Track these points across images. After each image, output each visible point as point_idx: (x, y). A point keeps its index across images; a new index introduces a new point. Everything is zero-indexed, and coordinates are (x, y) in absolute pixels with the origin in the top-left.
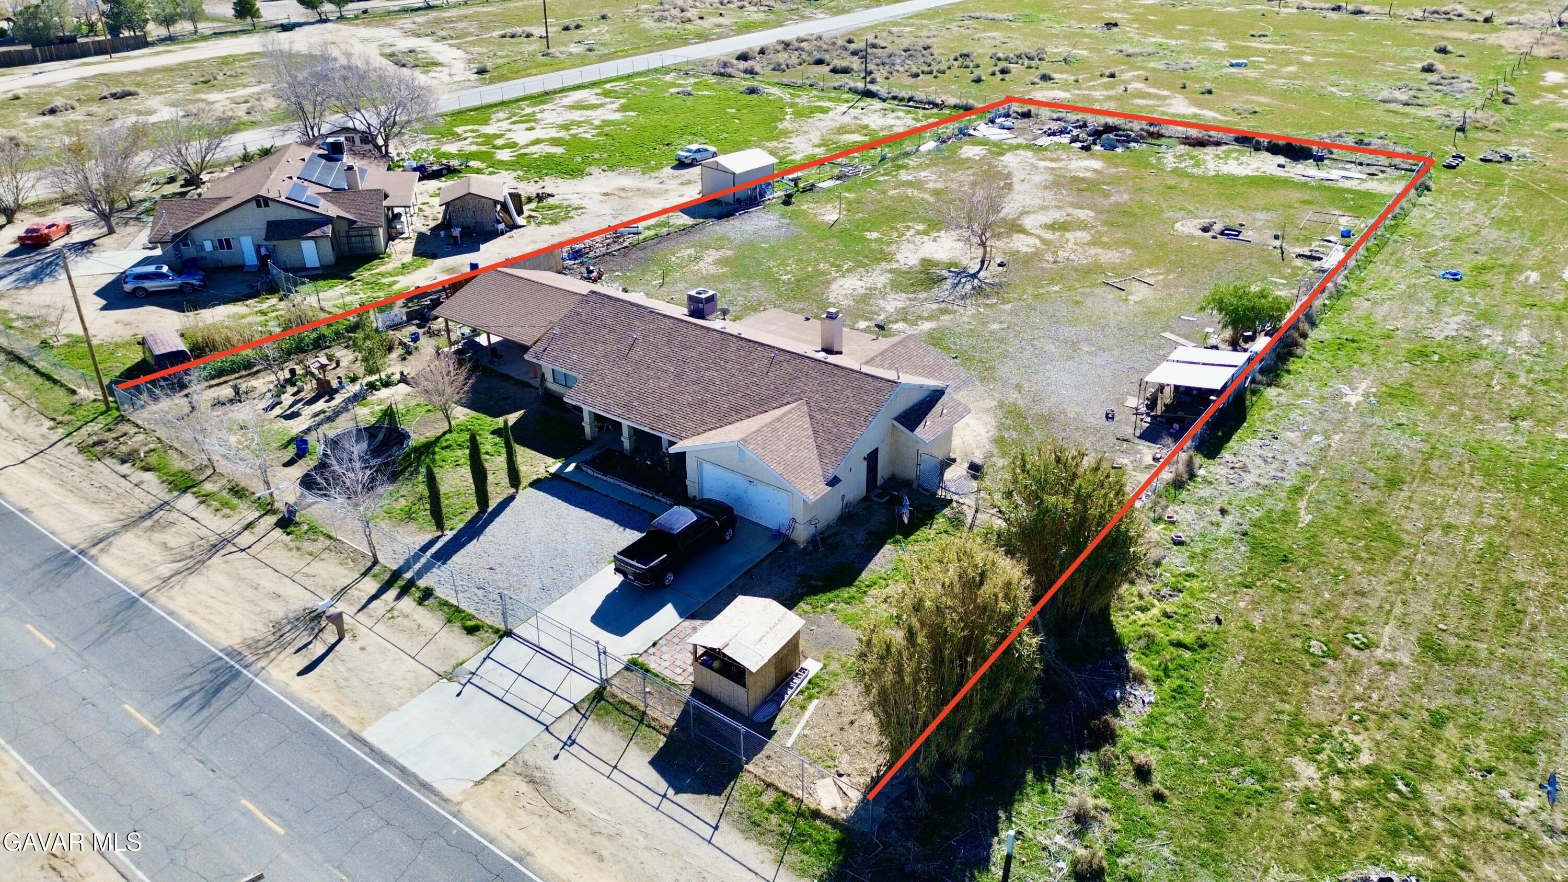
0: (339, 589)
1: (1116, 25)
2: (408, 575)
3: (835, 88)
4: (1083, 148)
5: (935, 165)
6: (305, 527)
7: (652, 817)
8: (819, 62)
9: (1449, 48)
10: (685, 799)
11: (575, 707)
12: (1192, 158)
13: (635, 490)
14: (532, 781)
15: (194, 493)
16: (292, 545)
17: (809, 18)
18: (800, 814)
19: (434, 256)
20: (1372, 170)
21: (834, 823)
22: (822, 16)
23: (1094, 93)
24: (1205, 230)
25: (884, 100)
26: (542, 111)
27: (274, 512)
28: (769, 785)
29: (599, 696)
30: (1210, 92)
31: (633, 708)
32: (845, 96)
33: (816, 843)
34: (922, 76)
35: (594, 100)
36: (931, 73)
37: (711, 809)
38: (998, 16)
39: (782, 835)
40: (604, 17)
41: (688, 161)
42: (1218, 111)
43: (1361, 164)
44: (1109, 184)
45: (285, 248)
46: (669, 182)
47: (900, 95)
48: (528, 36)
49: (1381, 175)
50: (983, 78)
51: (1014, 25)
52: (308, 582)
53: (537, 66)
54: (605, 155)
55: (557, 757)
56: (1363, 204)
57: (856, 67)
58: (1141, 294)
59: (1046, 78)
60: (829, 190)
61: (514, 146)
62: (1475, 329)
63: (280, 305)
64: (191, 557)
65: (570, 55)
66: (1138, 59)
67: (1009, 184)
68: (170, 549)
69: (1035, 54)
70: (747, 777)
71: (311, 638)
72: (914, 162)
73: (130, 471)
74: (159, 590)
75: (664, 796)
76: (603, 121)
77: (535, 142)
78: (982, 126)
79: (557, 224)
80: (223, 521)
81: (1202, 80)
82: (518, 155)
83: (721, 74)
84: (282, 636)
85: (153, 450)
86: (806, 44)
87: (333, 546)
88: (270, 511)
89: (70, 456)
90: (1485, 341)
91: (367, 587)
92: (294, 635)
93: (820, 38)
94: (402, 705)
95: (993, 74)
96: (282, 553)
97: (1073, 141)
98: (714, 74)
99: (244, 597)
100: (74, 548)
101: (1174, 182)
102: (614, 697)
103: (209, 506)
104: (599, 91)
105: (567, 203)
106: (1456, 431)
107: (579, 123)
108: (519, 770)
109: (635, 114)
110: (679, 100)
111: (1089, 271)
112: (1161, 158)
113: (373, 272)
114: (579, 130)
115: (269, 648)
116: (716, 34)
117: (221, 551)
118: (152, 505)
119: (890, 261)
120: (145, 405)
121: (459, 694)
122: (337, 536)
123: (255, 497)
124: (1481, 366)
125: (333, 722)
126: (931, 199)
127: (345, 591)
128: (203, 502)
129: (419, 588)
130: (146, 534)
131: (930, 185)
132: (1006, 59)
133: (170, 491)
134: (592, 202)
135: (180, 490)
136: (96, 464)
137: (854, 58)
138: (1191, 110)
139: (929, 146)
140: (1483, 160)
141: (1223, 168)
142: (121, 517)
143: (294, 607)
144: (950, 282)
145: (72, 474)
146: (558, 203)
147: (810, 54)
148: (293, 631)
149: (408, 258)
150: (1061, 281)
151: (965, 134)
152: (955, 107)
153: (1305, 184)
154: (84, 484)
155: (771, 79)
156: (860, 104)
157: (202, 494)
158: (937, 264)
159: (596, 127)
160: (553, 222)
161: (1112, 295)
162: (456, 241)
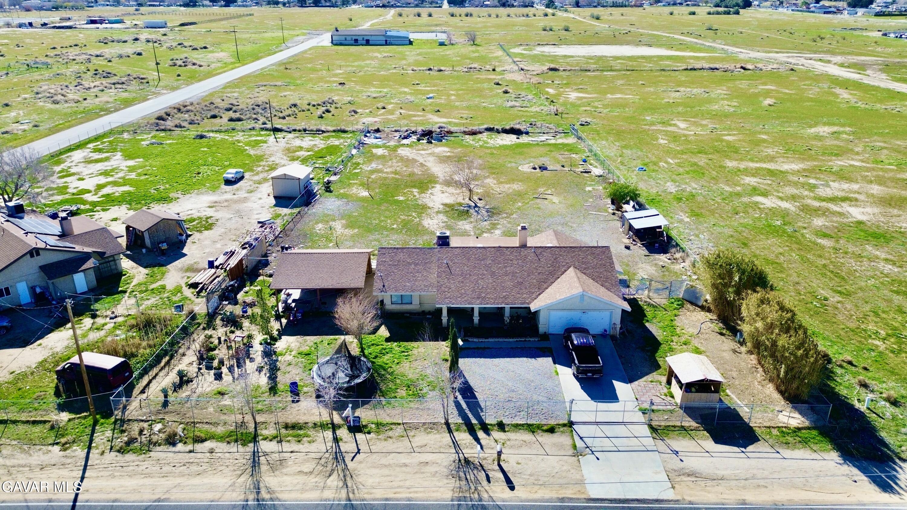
0: (452, 444)
1: (344, 84)
2: (474, 421)
3: (250, 129)
4: (428, 143)
5: (372, 160)
6: (373, 426)
7: (753, 462)
8: (214, 117)
9: (500, 83)
10: (750, 448)
11: (653, 438)
12: (480, 140)
13: (511, 340)
14: (689, 475)
15: (265, 439)
16: (381, 437)
18: (794, 432)
19: (163, 265)
20: (552, 134)
21: (809, 428)
22: (165, 92)
23: (390, 117)
24: (535, 168)
25: (290, 132)
26: (69, 167)
27: (339, 427)
28: (769, 427)
29: (653, 429)
30: (439, 111)
31: (674, 426)
32: (263, 133)
33: (814, 438)
34: (287, 118)
35: (96, 156)
36: (289, 116)
37: (765, 447)
38: (277, 83)
39: (800, 442)
40: (7, 105)
41: (233, 180)
42: (455, 118)
43: (544, 133)
44: (464, 157)
45: (61, 283)
46: (239, 193)
47: (298, 128)
49: (558, 137)
50: (323, 115)
51: (291, 88)
52: (428, 449)
53: (10, 141)
54: (167, 186)
55: (681, 460)
56: (571, 149)
57: (242, 116)
58: (555, 199)
59: (355, 112)
60: (340, 181)
61: (89, 191)
62: (679, 186)
63: (99, 321)
64: (333, 470)
65: (24, 131)
66: (382, 99)
67: (421, 164)
68: (311, 473)
69: (330, 101)
70: (757, 429)
71: (483, 472)
72: (360, 160)
73: (190, 447)
74: (354, 493)
75: (743, 452)
76: (127, 167)
77: (100, 187)
78: (366, 139)
79: (211, 229)
80: (314, 445)
81: (427, 106)
82: (103, 196)
83: (163, 130)
84: (467, 479)
85: (184, 429)
86: (189, 108)
87: (407, 427)
88: (334, 427)
89: (118, 459)
90: (688, 190)
91: (464, 437)
92: (472, 476)
93: (192, 104)
94: (583, 476)
95: (324, 113)
96: (384, 443)
97: (419, 140)
98: (157, 130)
99: (408, 473)
100: (247, 501)
101: (489, 151)
102: (660, 426)
103: (289, 441)
104: (89, 150)
105: (195, 216)
106: (730, 222)
107: (113, 170)
108: (676, 474)
109: (141, 160)
110: (160, 148)
111: (520, 195)
112: (467, 142)
113: (133, 284)
114: (121, 175)
115: (473, 488)
116: (111, 107)
117: (346, 459)
118: (248, 457)
119: (429, 208)
120: (125, 407)
121: (598, 459)
122: (400, 421)
123: (310, 425)
124: (700, 199)
125: (571, 500)
126: (397, 176)
127: (455, 444)
128: (280, 441)
129: (491, 425)
130: (277, 473)
131: (385, 170)
132: (319, 105)
133: (244, 445)
134: (210, 212)
135: (250, 442)
136: (152, 454)
137: (231, 112)
138: (444, 120)
139: (354, 152)
140: (581, 125)
141: (498, 142)
142: (239, 472)
143: (446, 464)
144: (472, 211)
145: (141, 468)
146: (189, 217)
147: (201, 113)
148: (467, 474)
149: (144, 271)
150: (515, 201)
151: (362, 143)
152: (334, 131)
153: (538, 144)
154: (166, 469)
155: (200, 129)
156: (279, 136)
157: (270, 438)
158: (453, 205)
159: (130, 171)
160: (207, 229)
161: (545, 201)
162: (163, 253)
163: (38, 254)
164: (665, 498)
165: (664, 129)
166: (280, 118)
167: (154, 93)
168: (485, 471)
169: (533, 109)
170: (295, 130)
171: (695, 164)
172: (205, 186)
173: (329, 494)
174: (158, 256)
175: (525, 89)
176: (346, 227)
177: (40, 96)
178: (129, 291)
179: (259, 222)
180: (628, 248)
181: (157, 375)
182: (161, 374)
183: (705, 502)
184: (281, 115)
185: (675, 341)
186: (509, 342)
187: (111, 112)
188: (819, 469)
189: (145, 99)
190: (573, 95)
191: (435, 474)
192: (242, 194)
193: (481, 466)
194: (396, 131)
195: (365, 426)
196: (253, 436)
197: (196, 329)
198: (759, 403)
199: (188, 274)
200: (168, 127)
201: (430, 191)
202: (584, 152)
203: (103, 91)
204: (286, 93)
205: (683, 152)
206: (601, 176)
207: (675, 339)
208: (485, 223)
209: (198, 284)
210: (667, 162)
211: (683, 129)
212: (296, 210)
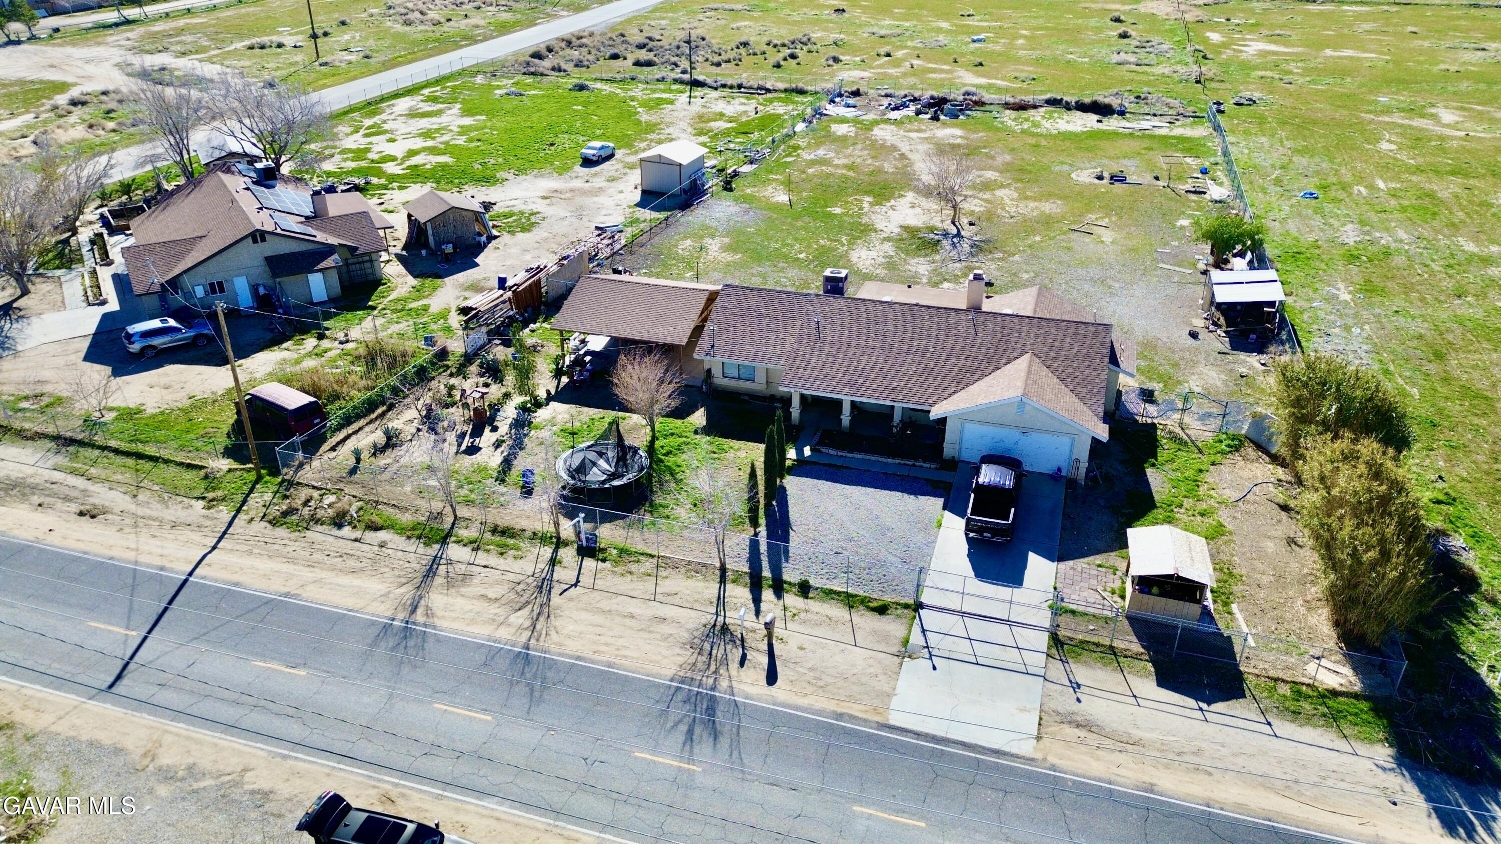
0: (715, 601)
1: (843, 10)
2: (766, 573)
3: (658, 80)
4: (932, 118)
5: (822, 143)
6: (615, 552)
7: (1210, 729)
8: (615, 57)
9: (1122, 18)
10: (1219, 706)
11: (1048, 655)
12: (1027, 120)
13: (890, 461)
14: (1078, 726)
15: (458, 542)
16: (618, 569)
17: (555, 16)
18: (1323, 696)
19: (440, 276)
20: (1168, 119)
21: (1355, 696)
22: (565, 13)
23: (890, 71)
24: (1100, 178)
25: (716, 89)
26: (385, 122)
27: (566, 544)
28: (1276, 680)
29: (1056, 641)
30: (981, 64)
31: (1097, 645)
32: (674, 87)
33: (1356, 715)
34: (723, 65)
35: (427, 107)
36: (729, 61)
37: (1250, 710)
38: (734, 7)
39: (1324, 715)
40: (343, 23)
41: (594, 159)
42: (1003, 79)
43: (1155, 115)
44: (985, 147)
45: (290, 285)
46: (595, 179)
47: (729, 83)
48: (280, 46)
49: (1178, 123)
50: (782, 63)
51: (755, 14)
52: (676, 600)
53: (325, 76)
54: (500, 160)
55: (1079, 700)
56: (1190, 147)
57: (655, 59)
58: (1107, 236)
59: (836, 60)
60: (754, 174)
61: (393, 159)
62: (1367, 233)
63: (325, 344)
64: (528, 603)
65: (350, 63)
66: (893, 39)
67: (903, 154)
68: (497, 600)
69: (805, 39)
70: (1250, 677)
71: (740, 649)
72: (802, 143)
73: (357, 534)
74: (538, 640)
75: (1201, 709)
76: (459, 126)
77: (412, 153)
78: (828, 106)
79: (529, 231)
80: (520, 562)
81: (963, 55)
82: (408, 168)
83: (532, 74)
84: (710, 654)
85: (361, 509)
86: (584, 41)
87: (663, 563)
88: (559, 543)
89: (266, 531)
90: (1383, 242)
91: (740, 594)
92: (722, 651)
93: (591, 35)
94: (894, 689)
95: (785, 59)
96: (618, 580)
97: (918, 113)
98: (524, 74)
99: (631, 628)
100: (393, 620)
101: (1033, 141)
102: (1071, 639)
103: (488, 551)
104: (421, 98)
105: (516, 210)
106: (1435, 311)
107: (437, 130)
108: (1058, 719)
109: (484, 117)
110: (516, 101)
111: (1047, 221)
112: (1002, 123)
113: (390, 298)
114: (445, 138)
115: (713, 668)
116: (479, 35)
117: (553, 591)
118: (424, 562)
119: (875, 231)
120: (301, 466)
121: (934, 668)
122: (656, 553)
123: (528, 534)
124: (1399, 261)
125: (853, 718)
126: (851, 174)
127: (721, 601)
128: (477, 549)
129: (790, 583)
130: (453, 591)
131: (836, 162)
132: (784, 45)
133: (426, 544)
134: (540, 206)
135: (437, 542)
136: (308, 534)
137: (644, 51)
138: (983, 81)
139: (800, 127)
140: (1237, 104)
141: (1057, 126)
142: (403, 580)
143: (691, 626)
144: (946, 243)
145: (290, 549)
146: (507, 210)
147: (599, 50)
148: (715, 647)
149: (411, 281)
150: (1034, 232)
151: (821, 114)
152: (786, 90)
153: (1131, 134)
154: (318, 556)
155: (586, 76)
156: (697, 94)
157: (466, 541)
158: (918, 230)
159: (460, 134)
160: (524, 230)
161: (1087, 239)
162: (447, 258)
163: (263, 240)
164: (1014, 751)
165: (1406, 122)
166: (713, 64)
167: (549, 15)
168: (743, 648)
169: (1158, 70)
170: (724, 86)
171: (1431, 195)
172: (552, 164)
173: (504, 633)
174: (439, 263)
175: (1166, 31)
176: (726, 249)
177: (392, 11)
178: (380, 307)
179: (597, 228)
180: (1194, 335)
181: (360, 429)
182: (367, 429)
183: (1080, 771)
184: (717, 59)
185: (1186, 505)
186: (887, 464)
187: (476, 42)
188: (1335, 768)
189: (532, 24)
190: (1254, 47)
191: (665, 638)
192: (599, 182)
193: (743, 640)
194: (887, 96)
195: (603, 550)
196: (443, 535)
197: (440, 374)
198: (1284, 636)
199: (467, 294)
200: (541, 70)
201: (893, 202)
202: (1215, 155)
203: (479, 8)
204: (739, 24)
205: (1418, 170)
206: (1220, 202)
207: (1188, 502)
208: (958, 265)
209: (471, 309)
210: (1371, 187)
211: (1448, 126)
212: (662, 215)
